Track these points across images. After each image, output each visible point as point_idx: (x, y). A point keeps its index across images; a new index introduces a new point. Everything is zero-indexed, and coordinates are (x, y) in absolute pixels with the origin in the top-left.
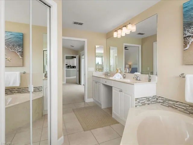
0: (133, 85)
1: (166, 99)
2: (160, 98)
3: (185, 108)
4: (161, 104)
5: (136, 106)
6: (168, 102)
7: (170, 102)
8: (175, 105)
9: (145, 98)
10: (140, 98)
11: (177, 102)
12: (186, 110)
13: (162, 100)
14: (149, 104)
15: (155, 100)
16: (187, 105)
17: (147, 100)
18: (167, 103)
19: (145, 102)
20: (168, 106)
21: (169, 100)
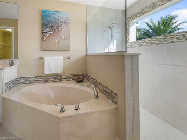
0: (3, 69)
1: (28, 78)
2: (22, 79)
3: (42, 79)
4: (22, 84)
5: (6, 92)
6: (30, 79)
7: (31, 79)
8: (36, 80)
9: (11, 82)
10: (8, 82)
11: (37, 77)
12: (43, 80)
13: (23, 79)
14: (13, 87)
15: (17, 82)
16: (44, 77)
17: (12, 83)
18: (29, 81)
19: (12, 85)
20: (29, 83)
21: (30, 78)
